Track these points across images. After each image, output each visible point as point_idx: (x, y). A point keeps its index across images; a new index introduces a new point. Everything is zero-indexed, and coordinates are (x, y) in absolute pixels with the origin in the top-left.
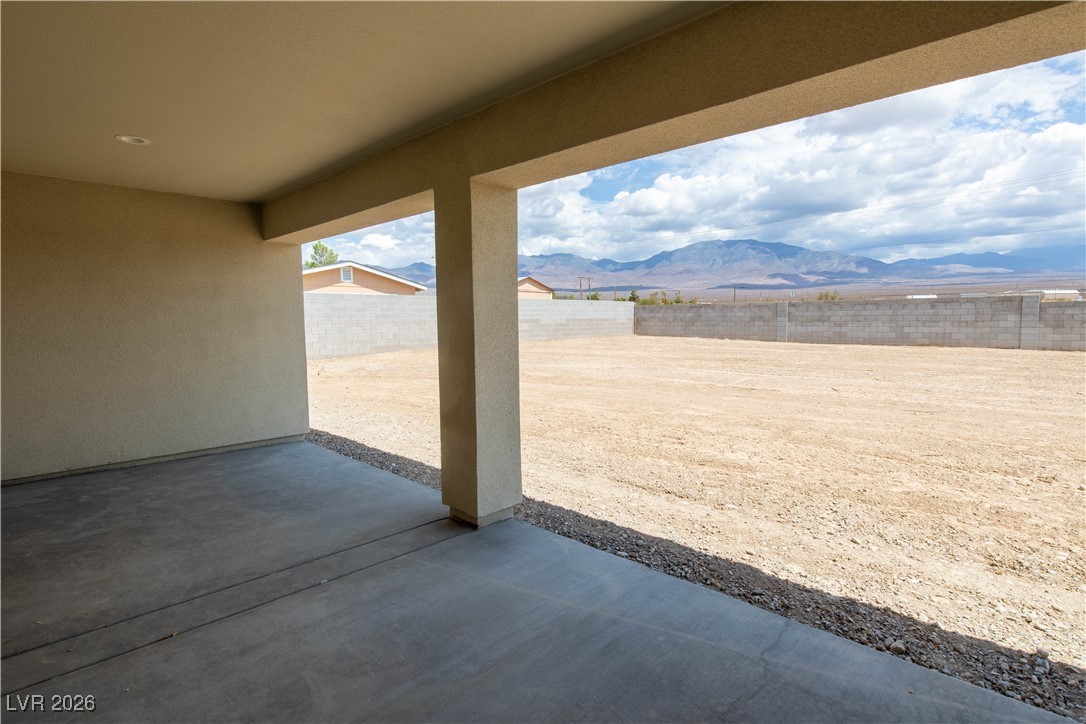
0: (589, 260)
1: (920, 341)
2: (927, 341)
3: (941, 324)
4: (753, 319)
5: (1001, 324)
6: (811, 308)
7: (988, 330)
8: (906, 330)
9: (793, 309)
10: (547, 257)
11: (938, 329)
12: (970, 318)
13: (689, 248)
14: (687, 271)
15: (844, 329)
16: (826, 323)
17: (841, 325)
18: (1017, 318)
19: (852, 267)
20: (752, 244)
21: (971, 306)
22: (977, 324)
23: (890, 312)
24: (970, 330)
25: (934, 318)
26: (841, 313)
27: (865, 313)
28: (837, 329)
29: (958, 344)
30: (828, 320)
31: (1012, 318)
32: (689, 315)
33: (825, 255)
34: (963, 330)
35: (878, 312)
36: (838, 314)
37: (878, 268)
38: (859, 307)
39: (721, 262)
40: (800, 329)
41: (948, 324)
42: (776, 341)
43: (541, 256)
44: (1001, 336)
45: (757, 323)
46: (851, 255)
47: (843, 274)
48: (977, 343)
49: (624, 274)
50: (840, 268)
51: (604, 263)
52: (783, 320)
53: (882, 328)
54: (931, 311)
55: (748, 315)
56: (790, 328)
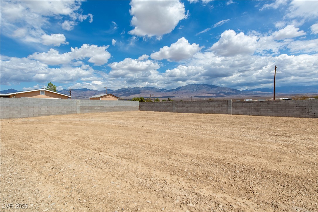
0: (158, 89)
1: (206, 112)
2: (207, 112)
3: (210, 107)
4: (167, 106)
5: (224, 107)
6: (181, 103)
7: (221, 109)
8: (203, 109)
9: (177, 103)
10: (146, 88)
11: (210, 109)
12: (217, 106)
13: (186, 86)
14: (186, 92)
15: (189, 109)
16: (184, 107)
17: (188, 108)
18: (227, 106)
19: (231, 91)
20: (204, 85)
21: (217, 102)
22: (219, 107)
23: (199, 104)
24: (217, 109)
25: (209, 106)
26: (188, 104)
27: (193, 104)
28: (187, 109)
29: (214, 113)
30: (185, 106)
31: (226, 106)
32: (152, 105)
33: (224, 88)
34: (215, 109)
35: (196, 104)
36: (187, 105)
37: (238, 92)
38: (192, 103)
39: (196, 90)
40: (178, 109)
41: (212, 108)
42: (173, 112)
43: (145, 88)
44: (224, 111)
45: (168, 107)
46: (231, 88)
47: (228, 93)
48: (219, 112)
49: (168, 93)
50: (228, 92)
51: (163, 90)
52: (174, 107)
53: (197, 109)
54: (208, 104)
55: (166, 105)
56: (176, 108)
